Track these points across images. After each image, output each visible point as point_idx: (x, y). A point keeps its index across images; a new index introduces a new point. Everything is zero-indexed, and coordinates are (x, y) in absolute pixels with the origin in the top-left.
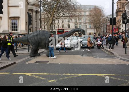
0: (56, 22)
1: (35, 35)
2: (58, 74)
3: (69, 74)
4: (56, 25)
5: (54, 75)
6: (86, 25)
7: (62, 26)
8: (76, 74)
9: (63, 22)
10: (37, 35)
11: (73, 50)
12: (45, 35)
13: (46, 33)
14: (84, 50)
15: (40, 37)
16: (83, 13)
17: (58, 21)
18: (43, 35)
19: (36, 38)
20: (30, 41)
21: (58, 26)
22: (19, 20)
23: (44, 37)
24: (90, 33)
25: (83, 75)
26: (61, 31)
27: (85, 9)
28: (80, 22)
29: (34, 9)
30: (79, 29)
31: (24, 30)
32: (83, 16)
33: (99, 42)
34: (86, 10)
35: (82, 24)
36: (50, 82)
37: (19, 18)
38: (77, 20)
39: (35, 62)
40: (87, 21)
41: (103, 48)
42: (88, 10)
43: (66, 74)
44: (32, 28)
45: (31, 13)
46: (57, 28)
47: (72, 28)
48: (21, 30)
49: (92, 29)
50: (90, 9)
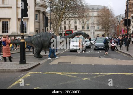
0: (63, 23)
1: (39, 36)
2: (87, 73)
3: (98, 73)
4: (63, 27)
5: (84, 74)
6: (94, 27)
7: (69, 27)
8: (104, 73)
9: (69, 23)
10: (40, 37)
11: (87, 52)
12: (48, 37)
13: (49, 35)
14: (98, 52)
15: (43, 38)
16: (91, 14)
17: (65, 22)
18: (46, 37)
19: (39, 39)
20: (33, 42)
21: (65, 27)
22: (28, 21)
23: (47, 39)
24: (98, 35)
25: (111, 74)
26: (69, 32)
27: (93, 9)
28: (88, 23)
29: (41, 10)
30: (81, 33)
31: (33, 32)
32: (91, 17)
33: (113, 44)
34: (94, 11)
35: (90, 26)
36: (84, 80)
37: (28, 20)
38: (85, 21)
39: (58, 63)
40: (95, 22)
41: (117, 50)
42: (95, 10)
43: (95, 73)
44: (39, 30)
45: (38, 14)
46: (64, 30)
47: (79, 30)
48: (30, 32)
49: (100, 30)
50: (98, 9)
